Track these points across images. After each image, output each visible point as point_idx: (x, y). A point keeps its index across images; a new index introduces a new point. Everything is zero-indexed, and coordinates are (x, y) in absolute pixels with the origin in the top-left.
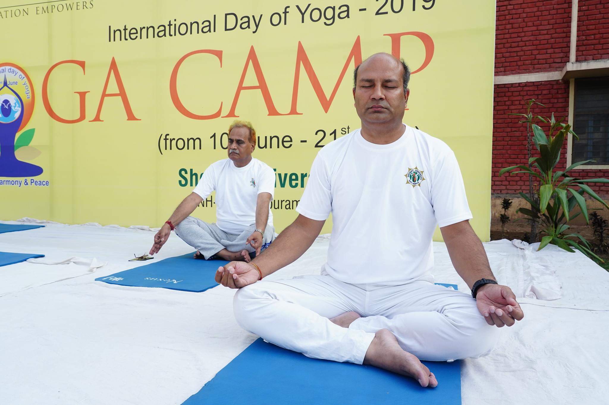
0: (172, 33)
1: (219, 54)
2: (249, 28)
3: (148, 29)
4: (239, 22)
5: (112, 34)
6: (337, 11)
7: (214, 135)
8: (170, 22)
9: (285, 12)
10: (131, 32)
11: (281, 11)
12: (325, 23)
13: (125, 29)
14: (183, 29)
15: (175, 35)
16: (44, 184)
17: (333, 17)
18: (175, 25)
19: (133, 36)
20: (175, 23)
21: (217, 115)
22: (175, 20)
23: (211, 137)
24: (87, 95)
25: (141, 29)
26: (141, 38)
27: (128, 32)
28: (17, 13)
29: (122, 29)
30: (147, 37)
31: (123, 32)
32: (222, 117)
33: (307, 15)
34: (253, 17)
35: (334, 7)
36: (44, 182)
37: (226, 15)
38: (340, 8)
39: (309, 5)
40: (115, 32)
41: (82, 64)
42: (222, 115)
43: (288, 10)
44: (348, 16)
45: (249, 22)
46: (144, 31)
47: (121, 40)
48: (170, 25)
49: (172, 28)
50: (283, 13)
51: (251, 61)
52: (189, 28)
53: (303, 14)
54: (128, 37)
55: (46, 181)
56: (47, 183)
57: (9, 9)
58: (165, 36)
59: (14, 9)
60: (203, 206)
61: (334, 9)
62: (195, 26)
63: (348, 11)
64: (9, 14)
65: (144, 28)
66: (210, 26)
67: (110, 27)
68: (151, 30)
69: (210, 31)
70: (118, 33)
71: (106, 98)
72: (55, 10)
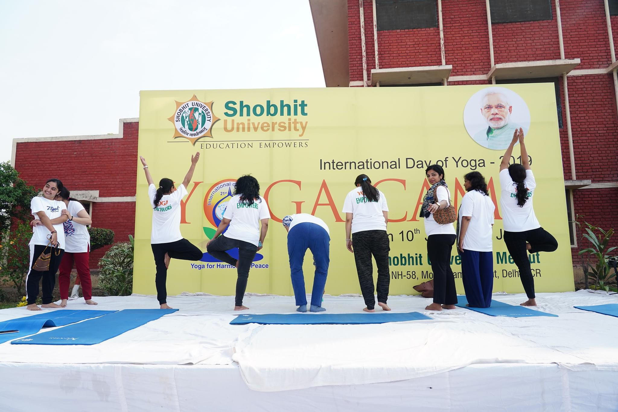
0: (369, 167)
1: (403, 182)
2: (423, 168)
3: (351, 163)
4: (416, 164)
5: (323, 165)
6: (478, 163)
7: (402, 232)
8: (367, 160)
9: (446, 161)
10: (338, 164)
11: (443, 160)
12: (471, 168)
13: (333, 162)
14: (377, 165)
15: (371, 168)
16: (263, 267)
17: (476, 165)
18: (371, 162)
19: (339, 167)
20: (371, 161)
21: (404, 219)
22: (371, 159)
23: (400, 234)
24: (302, 204)
25: (346, 163)
26: (345, 169)
27: (335, 164)
28: (243, 145)
29: (331, 162)
30: (350, 169)
31: (331, 164)
32: (407, 221)
33: (460, 163)
34: (425, 161)
35: (476, 160)
36: (264, 265)
37: (407, 159)
38: (479, 161)
39: (460, 158)
40: (325, 163)
41: (299, 183)
42: (407, 219)
43: (447, 159)
44: (484, 165)
45: (422, 164)
46: (348, 165)
47: (330, 169)
48: (367, 162)
49: (369, 164)
50: (444, 161)
51: (425, 187)
52: (381, 165)
53: (457, 163)
54: (335, 167)
55: (265, 265)
56: (267, 266)
57: (236, 143)
58: (364, 169)
59: (240, 143)
60: (396, 278)
61: (475, 161)
62: (385, 164)
63: (484, 163)
64: (235, 146)
65: (348, 162)
66: (396, 164)
67: (321, 160)
68: (353, 164)
69: (396, 167)
70: (327, 165)
71: (318, 207)
72: (276, 146)
